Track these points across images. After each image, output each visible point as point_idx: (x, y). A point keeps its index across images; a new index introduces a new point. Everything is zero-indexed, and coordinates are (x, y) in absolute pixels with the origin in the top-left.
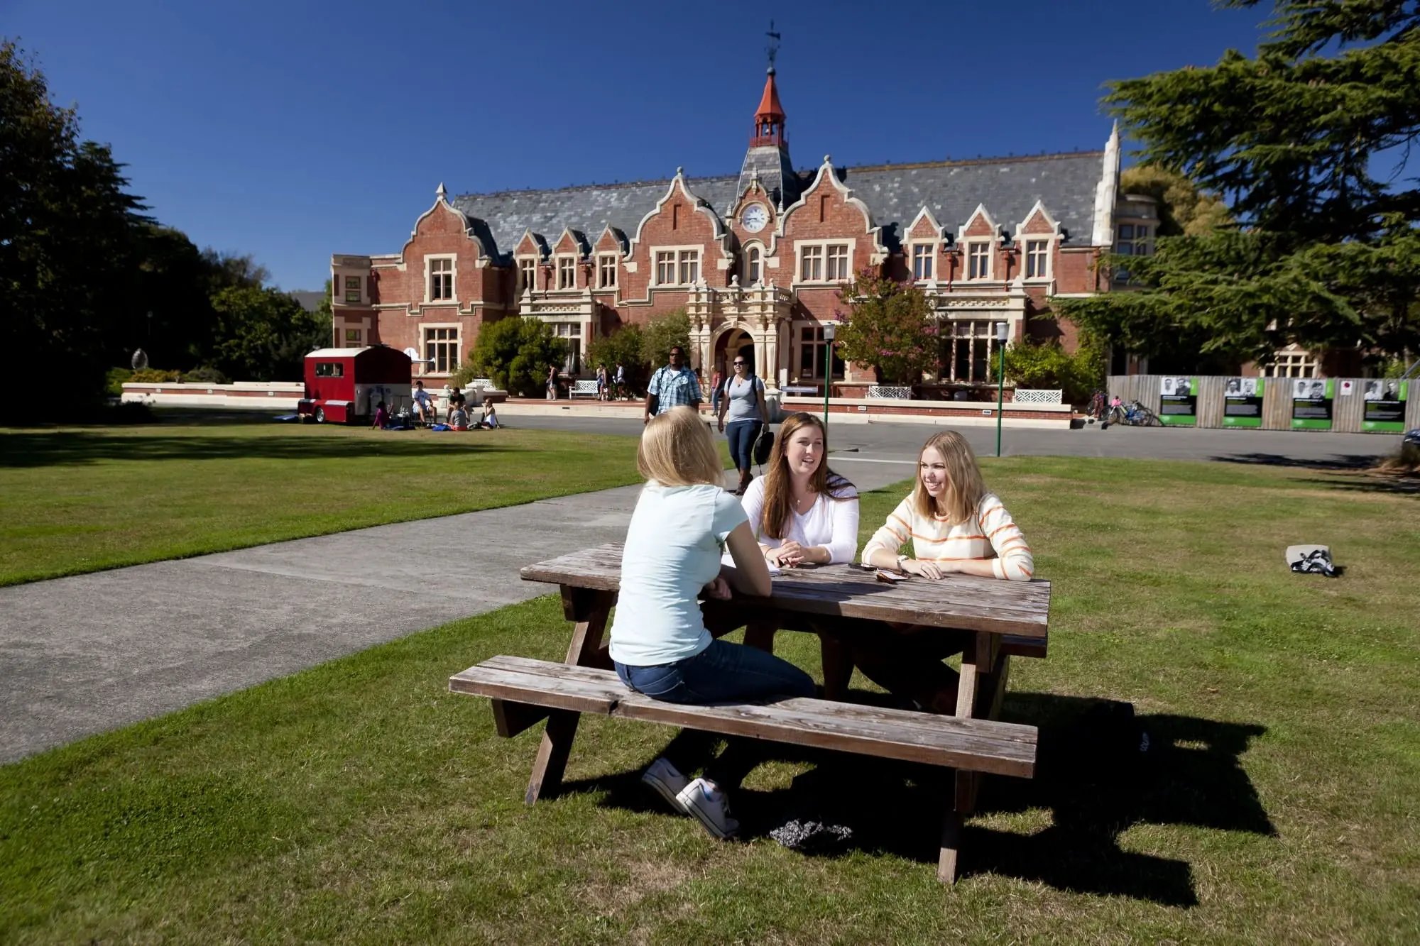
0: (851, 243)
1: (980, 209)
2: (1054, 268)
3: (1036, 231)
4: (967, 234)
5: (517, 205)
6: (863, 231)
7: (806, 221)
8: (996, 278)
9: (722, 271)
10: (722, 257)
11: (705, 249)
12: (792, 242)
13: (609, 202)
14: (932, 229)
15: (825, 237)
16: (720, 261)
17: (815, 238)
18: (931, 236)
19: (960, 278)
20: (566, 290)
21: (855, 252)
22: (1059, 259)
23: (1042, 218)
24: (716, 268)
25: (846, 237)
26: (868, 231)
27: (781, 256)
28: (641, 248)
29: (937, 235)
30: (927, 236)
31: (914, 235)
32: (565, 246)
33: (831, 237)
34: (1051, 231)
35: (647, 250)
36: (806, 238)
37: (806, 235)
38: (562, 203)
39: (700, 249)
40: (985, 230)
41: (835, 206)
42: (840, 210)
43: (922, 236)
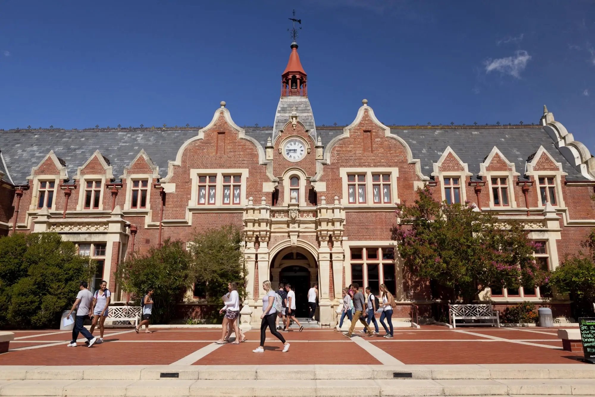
0: (395, 172)
1: (495, 150)
2: (565, 199)
3: (545, 169)
4: (488, 169)
5: (37, 139)
6: (405, 161)
7: (350, 151)
8: (518, 205)
9: (267, 194)
10: (267, 180)
11: (250, 173)
12: (338, 169)
13: (135, 140)
14: (458, 164)
15: (369, 166)
16: (265, 184)
17: (360, 166)
18: (458, 170)
19: (488, 206)
20: (91, 210)
21: (399, 179)
22: (568, 191)
23: (547, 159)
24: (261, 191)
25: (390, 166)
26: (409, 162)
27: (328, 181)
28: (180, 170)
29: (463, 169)
30: (454, 170)
31: (444, 168)
32: (93, 168)
33: (375, 166)
34: (558, 169)
35: (186, 172)
36: (351, 166)
37: (351, 163)
38: (87, 139)
39: (245, 173)
40: (503, 167)
41: (377, 140)
42: (382, 144)
43: (449, 170)
